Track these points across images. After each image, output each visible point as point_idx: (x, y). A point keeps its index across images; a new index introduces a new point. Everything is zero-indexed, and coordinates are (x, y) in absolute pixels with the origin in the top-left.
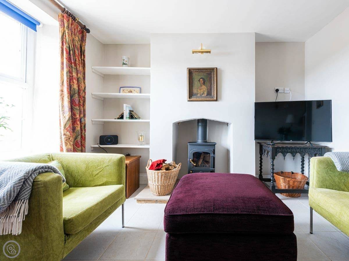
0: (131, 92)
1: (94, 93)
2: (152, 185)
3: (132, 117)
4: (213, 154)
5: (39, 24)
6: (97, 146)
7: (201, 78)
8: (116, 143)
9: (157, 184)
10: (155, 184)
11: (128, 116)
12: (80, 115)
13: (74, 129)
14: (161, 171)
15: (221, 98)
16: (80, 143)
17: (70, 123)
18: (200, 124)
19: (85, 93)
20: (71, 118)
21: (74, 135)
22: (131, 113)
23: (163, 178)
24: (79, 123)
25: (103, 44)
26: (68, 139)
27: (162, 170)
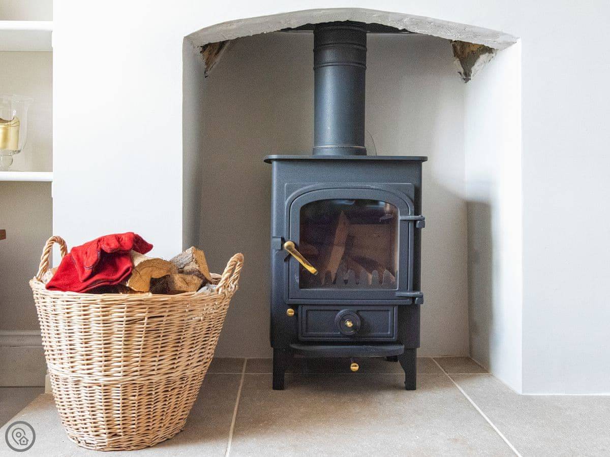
2: (71, 385)
4: (411, 209)
9: (103, 380)
10: (87, 380)
14: (121, 296)
18: (329, 55)
23: (138, 340)
27: (130, 291)
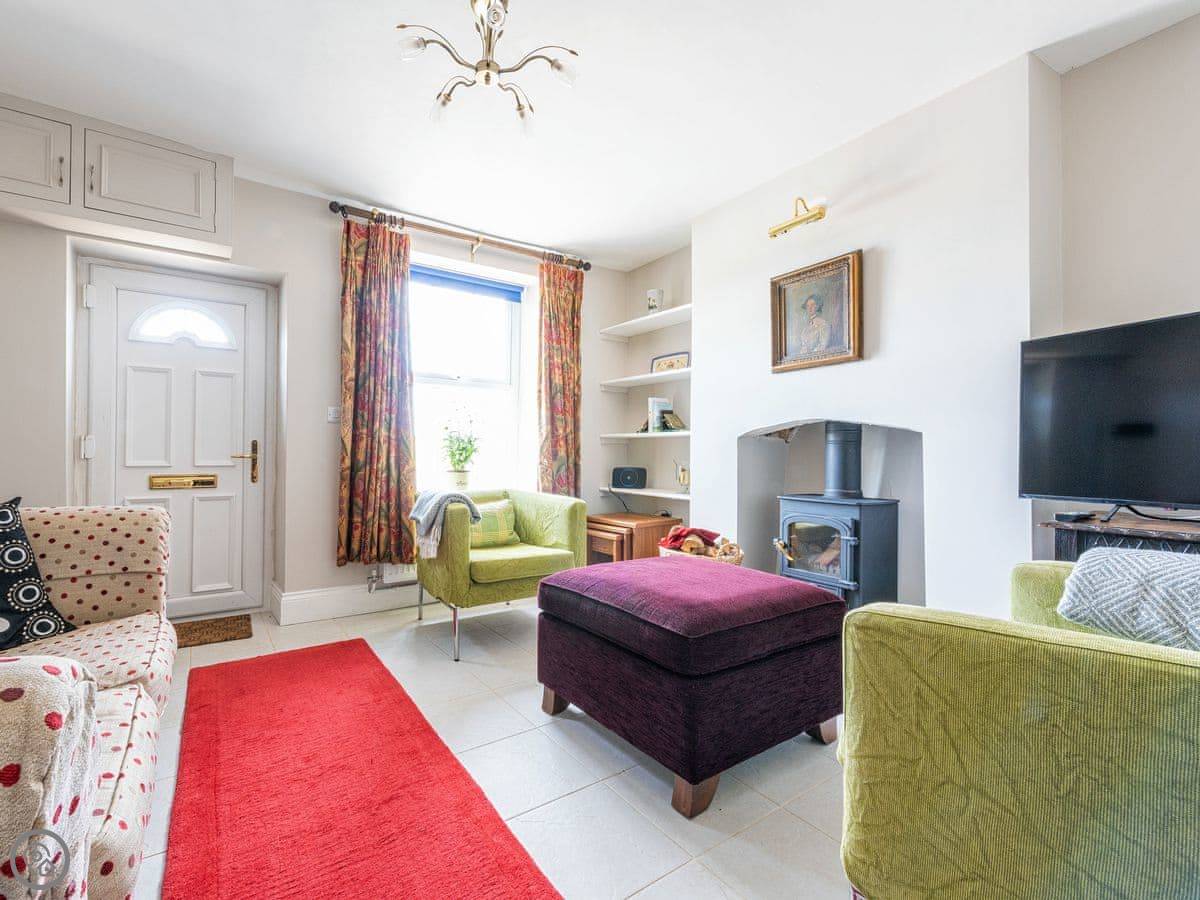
0: (671, 366)
1: (604, 382)
3: (665, 427)
4: (849, 532)
5: (522, 289)
6: (607, 489)
7: (811, 297)
8: (642, 485)
11: (657, 425)
12: (565, 430)
13: (555, 455)
14: (678, 552)
15: (876, 348)
16: (564, 478)
17: (548, 443)
18: (831, 437)
19: (579, 387)
20: (550, 436)
21: (556, 465)
22: (664, 417)
24: (562, 443)
25: (625, 273)
26: (544, 472)
27: (682, 551)
